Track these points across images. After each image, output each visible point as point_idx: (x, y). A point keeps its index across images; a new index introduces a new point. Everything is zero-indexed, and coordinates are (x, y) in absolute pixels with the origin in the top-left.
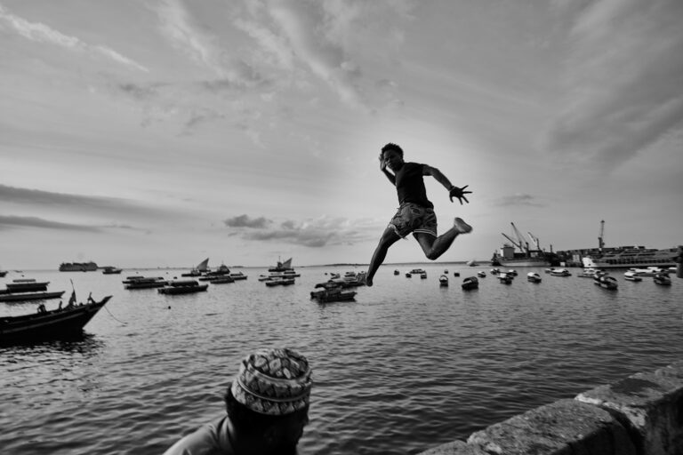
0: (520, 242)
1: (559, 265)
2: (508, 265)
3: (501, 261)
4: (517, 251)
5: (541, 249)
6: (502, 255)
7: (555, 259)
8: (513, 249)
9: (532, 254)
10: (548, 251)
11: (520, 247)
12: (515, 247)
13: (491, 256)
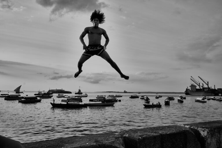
0: (199, 83)
1: (218, 95)
2: (193, 94)
3: (189, 92)
4: (198, 87)
5: (210, 87)
6: (190, 89)
7: (217, 92)
8: (195, 86)
9: (205, 89)
10: (213, 88)
11: (199, 86)
12: (197, 85)
13: (185, 90)
